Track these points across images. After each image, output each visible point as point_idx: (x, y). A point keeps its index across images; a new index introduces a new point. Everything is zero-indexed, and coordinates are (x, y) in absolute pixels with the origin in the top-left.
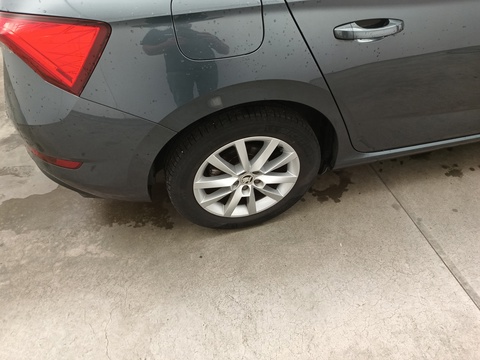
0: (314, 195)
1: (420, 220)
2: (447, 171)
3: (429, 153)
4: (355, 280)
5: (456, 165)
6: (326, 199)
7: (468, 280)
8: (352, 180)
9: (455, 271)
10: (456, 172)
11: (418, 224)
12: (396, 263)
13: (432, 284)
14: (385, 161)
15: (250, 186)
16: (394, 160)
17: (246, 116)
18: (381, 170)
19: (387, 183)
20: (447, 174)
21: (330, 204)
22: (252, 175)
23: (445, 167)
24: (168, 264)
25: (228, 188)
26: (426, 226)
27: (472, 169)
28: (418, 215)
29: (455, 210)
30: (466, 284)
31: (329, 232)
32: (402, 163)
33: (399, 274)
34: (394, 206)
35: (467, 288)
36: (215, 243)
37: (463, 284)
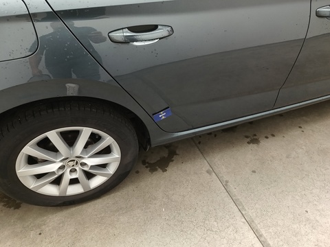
0: (147, 167)
1: (227, 182)
2: (248, 140)
3: (236, 127)
4: (172, 242)
5: (255, 135)
6: (156, 170)
7: (263, 232)
8: (177, 152)
9: (253, 225)
10: (255, 141)
11: (225, 185)
12: (207, 222)
13: (235, 239)
14: (203, 135)
15: (77, 169)
16: (210, 134)
17: (50, 111)
18: (200, 143)
19: (203, 153)
20: (248, 143)
21: (159, 173)
22: (76, 159)
23: (247, 137)
24: (9, 243)
25: (53, 173)
26: (231, 187)
27: (267, 137)
28: (226, 178)
29: (254, 172)
30: (261, 236)
31: (155, 199)
32: (215, 136)
33: (209, 232)
34: (208, 172)
35: (262, 239)
36: (55, 219)
37: (259, 236)
